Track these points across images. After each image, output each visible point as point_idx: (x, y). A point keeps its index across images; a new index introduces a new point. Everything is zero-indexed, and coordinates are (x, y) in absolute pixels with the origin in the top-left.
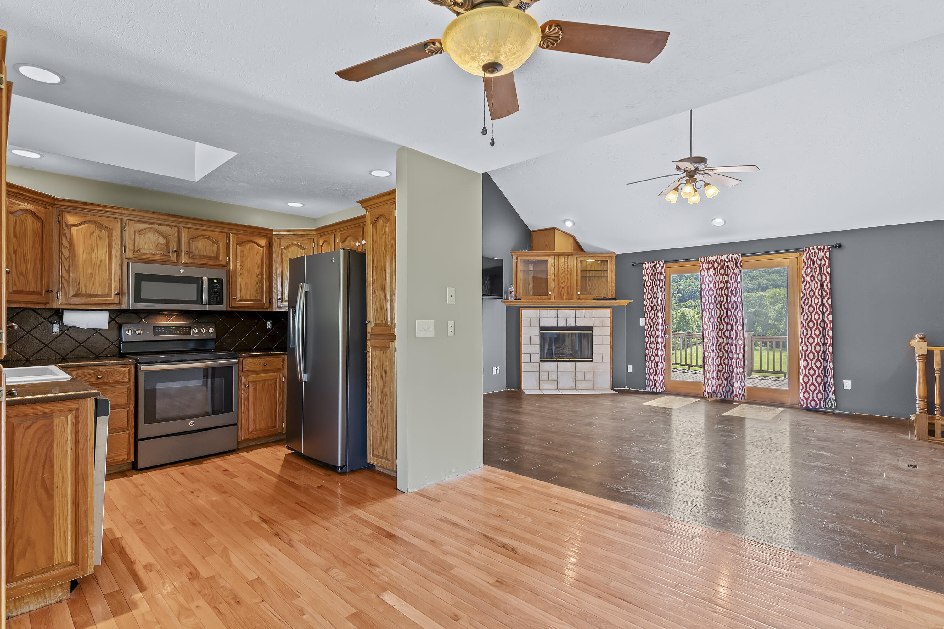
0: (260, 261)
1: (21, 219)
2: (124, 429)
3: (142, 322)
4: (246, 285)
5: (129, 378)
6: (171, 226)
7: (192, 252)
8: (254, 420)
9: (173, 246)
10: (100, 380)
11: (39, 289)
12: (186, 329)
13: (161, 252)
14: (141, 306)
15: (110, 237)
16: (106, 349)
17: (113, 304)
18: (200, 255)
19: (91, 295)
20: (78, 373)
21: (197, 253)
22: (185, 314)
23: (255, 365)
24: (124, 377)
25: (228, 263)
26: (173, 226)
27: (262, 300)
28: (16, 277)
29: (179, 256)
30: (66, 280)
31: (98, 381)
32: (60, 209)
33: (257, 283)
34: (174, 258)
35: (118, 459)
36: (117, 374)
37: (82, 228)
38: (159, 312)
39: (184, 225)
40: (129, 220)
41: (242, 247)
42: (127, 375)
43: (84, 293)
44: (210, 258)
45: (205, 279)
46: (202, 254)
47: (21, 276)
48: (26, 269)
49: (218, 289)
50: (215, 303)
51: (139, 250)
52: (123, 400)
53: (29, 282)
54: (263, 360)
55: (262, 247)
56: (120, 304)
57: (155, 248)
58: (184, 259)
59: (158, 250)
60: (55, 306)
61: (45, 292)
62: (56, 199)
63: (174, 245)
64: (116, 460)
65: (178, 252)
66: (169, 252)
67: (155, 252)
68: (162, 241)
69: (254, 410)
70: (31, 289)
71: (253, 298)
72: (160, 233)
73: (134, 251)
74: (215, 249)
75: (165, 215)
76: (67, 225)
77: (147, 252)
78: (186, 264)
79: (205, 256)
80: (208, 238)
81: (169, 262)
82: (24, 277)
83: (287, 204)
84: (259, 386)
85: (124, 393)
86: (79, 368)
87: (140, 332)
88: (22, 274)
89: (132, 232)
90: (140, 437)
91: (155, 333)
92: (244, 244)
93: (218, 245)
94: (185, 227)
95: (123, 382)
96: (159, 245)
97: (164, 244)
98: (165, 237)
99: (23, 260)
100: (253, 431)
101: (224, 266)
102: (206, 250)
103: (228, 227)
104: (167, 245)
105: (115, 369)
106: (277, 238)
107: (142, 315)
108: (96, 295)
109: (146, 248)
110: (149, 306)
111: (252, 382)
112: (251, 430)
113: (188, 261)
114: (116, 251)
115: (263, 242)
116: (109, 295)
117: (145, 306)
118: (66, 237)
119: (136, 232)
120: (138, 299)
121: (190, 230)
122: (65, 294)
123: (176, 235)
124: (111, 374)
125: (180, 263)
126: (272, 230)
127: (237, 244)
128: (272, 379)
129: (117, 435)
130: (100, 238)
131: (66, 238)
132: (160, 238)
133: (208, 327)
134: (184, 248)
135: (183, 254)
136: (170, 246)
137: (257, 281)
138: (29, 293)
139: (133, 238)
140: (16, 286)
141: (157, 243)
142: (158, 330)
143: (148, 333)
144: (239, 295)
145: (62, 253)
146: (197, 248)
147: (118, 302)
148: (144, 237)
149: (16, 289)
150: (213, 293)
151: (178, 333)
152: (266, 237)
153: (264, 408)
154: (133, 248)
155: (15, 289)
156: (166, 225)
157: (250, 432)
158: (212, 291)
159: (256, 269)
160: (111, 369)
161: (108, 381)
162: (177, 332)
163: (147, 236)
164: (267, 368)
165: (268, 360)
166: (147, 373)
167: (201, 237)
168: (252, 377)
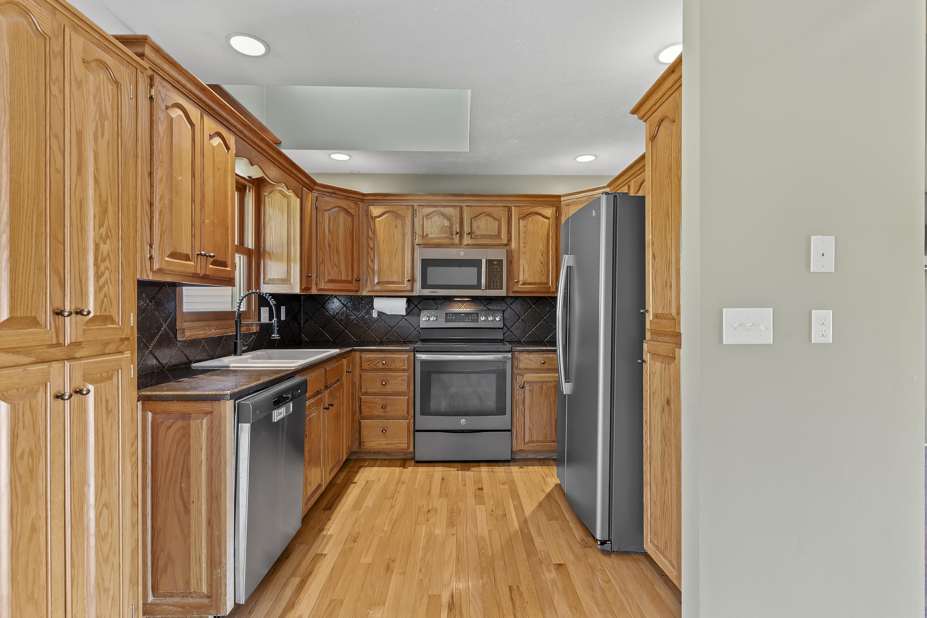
0: (546, 235)
1: (335, 216)
2: (404, 418)
3: (439, 308)
4: (529, 266)
5: (409, 366)
6: (454, 206)
7: (474, 233)
8: (530, 428)
9: (456, 228)
10: (385, 365)
11: (350, 278)
12: (474, 317)
13: (446, 235)
14: (427, 292)
15: (403, 225)
16: (410, 334)
17: (406, 291)
18: (481, 235)
19: (389, 283)
20: (369, 357)
21: (478, 233)
22: (475, 299)
23: (531, 362)
24: (404, 364)
25: (509, 240)
26: (456, 206)
27: (547, 284)
28: (330, 267)
29: (461, 237)
30: (371, 269)
31: (383, 367)
32: (368, 204)
33: (542, 263)
34: (456, 240)
35: (399, 447)
36: (398, 361)
37: (382, 219)
38: (449, 299)
39: (467, 204)
40: (419, 205)
41: (525, 221)
42: (406, 362)
43: (384, 280)
44: (491, 237)
45: (484, 262)
46: (483, 233)
47: (335, 267)
48: (339, 260)
49: (499, 272)
50: (495, 287)
51: (427, 235)
52: (403, 388)
53: (341, 273)
54: (541, 356)
55: (548, 218)
56: (412, 290)
57: (439, 232)
58: (467, 240)
59: (443, 234)
60: (365, 293)
61: (355, 281)
62: (364, 195)
63: (456, 227)
64: (398, 447)
65: (460, 234)
66: (452, 235)
67: (440, 236)
68: (446, 223)
69: (530, 417)
70: (343, 278)
71: (537, 281)
72: (444, 216)
73: (423, 237)
74: (497, 227)
75: (449, 196)
76: (372, 218)
77: (434, 237)
78: (468, 245)
79: (486, 235)
80: (489, 215)
81: (452, 245)
82: (337, 267)
83: (575, 158)
84: (536, 388)
85: (404, 380)
86: (370, 353)
87: (433, 319)
88: (335, 265)
89: (421, 217)
90: (416, 429)
91: (447, 321)
92: (528, 217)
93: (498, 220)
94: (466, 206)
95: (404, 370)
96: (444, 227)
97: (447, 226)
98: (449, 219)
99: (336, 252)
100: (529, 442)
101: (506, 245)
102: (487, 229)
103: (509, 199)
104: (451, 227)
105: (398, 356)
106: (566, 206)
107: (438, 302)
108: (393, 283)
109: (432, 233)
110: (434, 292)
111: (528, 382)
112: (526, 441)
113: (470, 242)
114: (409, 237)
115: (549, 212)
116: (402, 283)
117: (430, 292)
118: (371, 229)
119: (425, 217)
120: (424, 285)
121: (472, 208)
122: (371, 282)
123: (458, 215)
124: (394, 360)
125: (462, 246)
126: (559, 197)
127: (519, 219)
128: (551, 382)
129: (398, 422)
130: (396, 226)
131: (372, 230)
132: (445, 220)
133: (496, 315)
134: (466, 229)
135: (465, 234)
136: (453, 228)
137: (542, 260)
138: (341, 281)
139: (421, 223)
140: (330, 276)
141: (441, 226)
142: (450, 317)
143: (441, 320)
144: (521, 278)
145: (369, 244)
146: (479, 227)
147: (409, 288)
148: (431, 221)
149: (331, 279)
150: (493, 277)
151: (467, 320)
152: (552, 206)
153: (542, 415)
154: (422, 234)
155: (330, 278)
156: (450, 206)
157: (525, 442)
158: (492, 274)
159: (541, 246)
160: (394, 356)
161: (391, 367)
162: (466, 320)
163: (433, 220)
164: (546, 366)
165: (546, 357)
166: (423, 362)
167: (483, 215)
168: (529, 377)
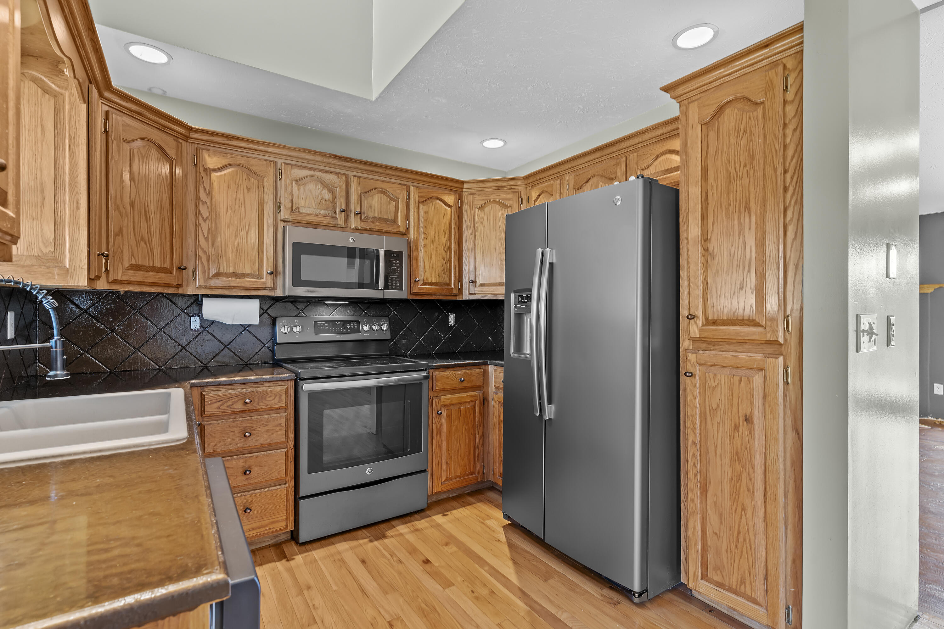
0: (448, 227)
1: (141, 154)
2: (280, 482)
3: (300, 314)
4: (430, 262)
5: (287, 403)
6: (337, 174)
7: (364, 213)
8: (447, 463)
9: (341, 204)
10: (248, 405)
11: (167, 265)
12: (354, 326)
13: (326, 212)
14: (301, 291)
15: (261, 189)
16: (257, 353)
17: (265, 289)
18: (373, 218)
19: (236, 275)
20: (219, 395)
21: (370, 214)
22: (354, 303)
23: (449, 380)
24: (280, 400)
25: (408, 228)
26: (340, 173)
27: (449, 284)
28: (134, 244)
29: (347, 218)
30: (205, 252)
31: (245, 408)
32: (196, 146)
33: (444, 260)
34: (341, 221)
35: (273, 528)
36: (271, 396)
37: (225, 174)
38: (321, 301)
39: (354, 173)
40: (285, 164)
41: (425, 207)
42: (284, 397)
43: (228, 271)
44: (386, 220)
45: (382, 253)
46: (376, 215)
47: (142, 243)
48: (149, 232)
49: (398, 267)
50: (394, 287)
51: (298, 208)
52: (280, 437)
53: (153, 254)
54: (459, 372)
55: (450, 206)
56: (274, 289)
57: (317, 206)
58: (354, 222)
59: (321, 209)
60: (190, 291)
61: (177, 269)
62: (190, 129)
63: (341, 202)
64: (270, 529)
65: (346, 211)
66: (335, 212)
67: (318, 212)
68: (327, 195)
69: (448, 448)
70: (157, 264)
71: (439, 281)
72: (324, 184)
73: (292, 210)
74: (393, 209)
75: (331, 157)
76: (205, 170)
77: (308, 212)
78: (356, 229)
79: (379, 218)
80: (384, 192)
81: (335, 227)
82: (145, 244)
83: (482, 142)
84: (454, 410)
85: (280, 425)
86: (221, 388)
87: (298, 329)
88: (142, 239)
89: (289, 181)
90: (302, 494)
91: (317, 332)
92: (428, 201)
93: (396, 200)
94: (355, 176)
95: (280, 408)
96: (323, 201)
97: (329, 200)
98: (330, 190)
99: (144, 218)
100: (446, 480)
101: (403, 234)
102: (381, 210)
103: (408, 176)
104: (333, 201)
105: (269, 389)
106: (469, 194)
107: (300, 306)
108: (243, 275)
109: (306, 205)
110: (312, 291)
111: (444, 406)
112: (444, 478)
113: (359, 225)
114: (269, 208)
115: (451, 199)
116: (260, 276)
117: (305, 292)
118: (204, 187)
119: (294, 182)
120: (297, 281)
121: (362, 179)
122: (204, 272)
123: (344, 187)
124: (263, 396)
125: (348, 229)
126: (462, 182)
127: (419, 202)
128: (469, 402)
129: (271, 490)
130: (249, 189)
131: (205, 189)
132: (324, 191)
133: (381, 322)
134: (354, 207)
135: (353, 215)
136: (336, 203)
137: (444, 256)
138: (153, 269)
139: (289, 190)
140: (135, 259)
141: (320, 198)
142: (321, 326)
143: (308, 331)
144: (421, 277)
145: (199, 211)
146: (370, 207)
147: (271, 285)
148: (304, 189)
149: (135, 263)
150: (391, 273)
151: (345, 331)
152: (454, 191)
153: (460, 444)
154: (290, 206)
155: (133, 262)
156: (331, 172)
157: (442, 481)
158: (390, 270)
159: (443, 239)
160: (263, 389)
161: (259, 407)
162: (343, 330)
163: (307, 188)
164: (464, 384)
165: (464, 373)
166: (312, 395)
167: (375, 191)
168: (447, 398)
